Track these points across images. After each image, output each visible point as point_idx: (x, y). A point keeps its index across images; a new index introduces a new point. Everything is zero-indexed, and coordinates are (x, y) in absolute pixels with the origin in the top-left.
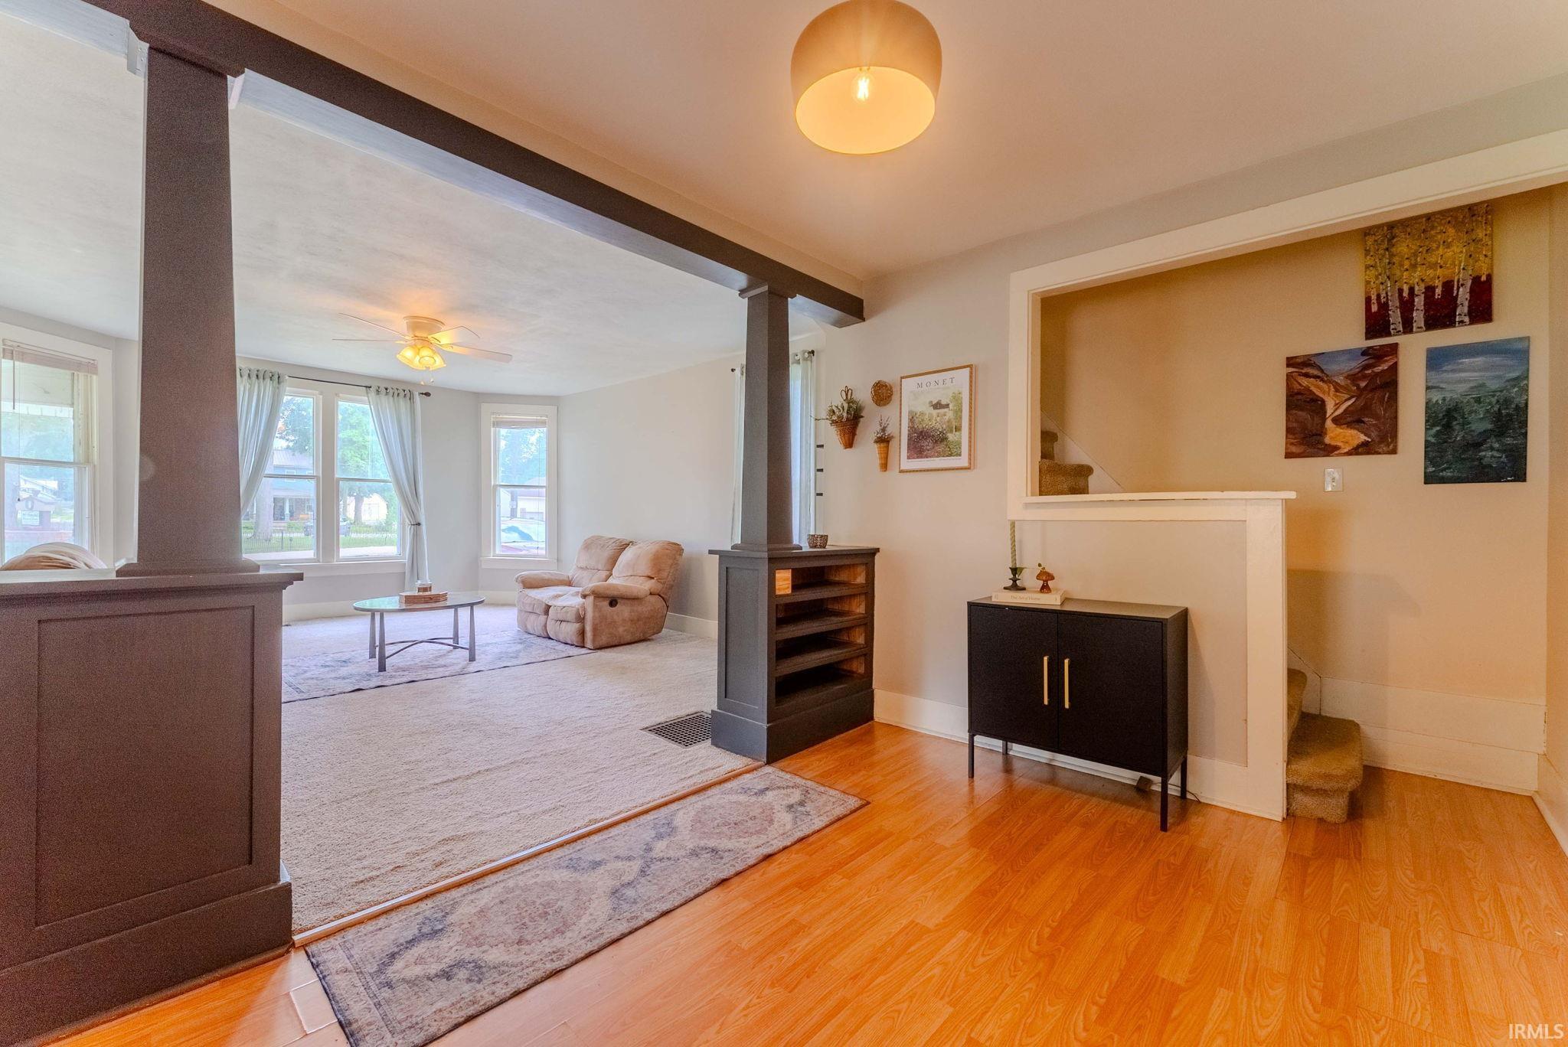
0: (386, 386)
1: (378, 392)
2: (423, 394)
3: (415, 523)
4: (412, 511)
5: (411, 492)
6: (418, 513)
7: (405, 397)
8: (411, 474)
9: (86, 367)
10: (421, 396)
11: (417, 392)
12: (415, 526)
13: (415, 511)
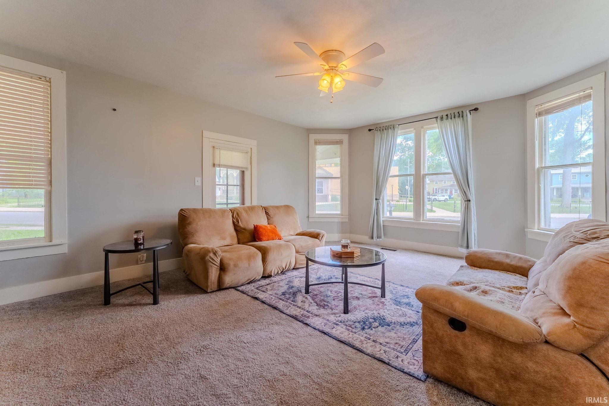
0: (447, 113)
2: (472, 110)
3: (466, 200)
4: (464, 192)
5: (463, 179)
6: (468, 193)
7: (459, 116)
8: (463, 167)
9: (339, 142)
10: (471, 112)
11: (468, 111)
12: (467, 202)
13: (466, 192)
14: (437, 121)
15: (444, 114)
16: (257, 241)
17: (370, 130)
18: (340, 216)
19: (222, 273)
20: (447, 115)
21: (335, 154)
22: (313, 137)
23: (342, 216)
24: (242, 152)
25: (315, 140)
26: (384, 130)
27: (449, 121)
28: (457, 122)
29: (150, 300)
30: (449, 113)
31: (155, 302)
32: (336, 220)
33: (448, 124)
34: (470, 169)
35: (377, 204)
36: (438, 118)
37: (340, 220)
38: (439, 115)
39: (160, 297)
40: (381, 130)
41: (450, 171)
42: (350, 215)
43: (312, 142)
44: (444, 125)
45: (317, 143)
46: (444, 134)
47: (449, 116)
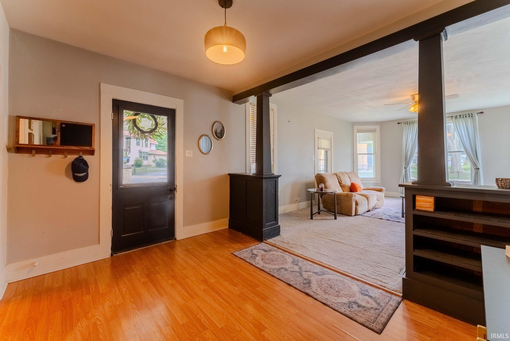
0: (460, 114)
1: (456, 117)
2: (479, 113)
3: (476, 168)
4: (475, 163)
5: (473, 155)
6: (478, 164)
7: (469, 116)
8: (473, 147)
9: (374, 131)
10: (478, 114)
11: (476, 114)
12: (476, 170)
13: (476, 163)
14: (452, 119)
15: (458, 115)
16: (355, 192)
17: (399, 123)
18: (375, 179)
19: (357, 206)
20: (460, 116)
21: (369, 138)
22: (356, 127)
23: (376, 179)
24: (328, 140)
25: (358, 129)
26: (411, 124)
27: (461, 119)
28: (468, 120)
29: (333, 217)
30: (461, 114)
31: (335, 219)
32: (372, 182)
33: (461, 121)
34: (478, 149)
35: (406, 171)
36: (453, 117)
37: (375, 182)
38: (454, 115)
39: (337, 217)
40: (409, 124)
41: (463, 149)
42: (382, 178)
43: (355, 130)
44: (458, 122)
45: (359, 131)
46: (458, 127)
47: (462, 116)
